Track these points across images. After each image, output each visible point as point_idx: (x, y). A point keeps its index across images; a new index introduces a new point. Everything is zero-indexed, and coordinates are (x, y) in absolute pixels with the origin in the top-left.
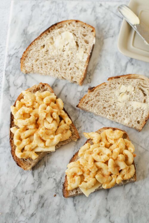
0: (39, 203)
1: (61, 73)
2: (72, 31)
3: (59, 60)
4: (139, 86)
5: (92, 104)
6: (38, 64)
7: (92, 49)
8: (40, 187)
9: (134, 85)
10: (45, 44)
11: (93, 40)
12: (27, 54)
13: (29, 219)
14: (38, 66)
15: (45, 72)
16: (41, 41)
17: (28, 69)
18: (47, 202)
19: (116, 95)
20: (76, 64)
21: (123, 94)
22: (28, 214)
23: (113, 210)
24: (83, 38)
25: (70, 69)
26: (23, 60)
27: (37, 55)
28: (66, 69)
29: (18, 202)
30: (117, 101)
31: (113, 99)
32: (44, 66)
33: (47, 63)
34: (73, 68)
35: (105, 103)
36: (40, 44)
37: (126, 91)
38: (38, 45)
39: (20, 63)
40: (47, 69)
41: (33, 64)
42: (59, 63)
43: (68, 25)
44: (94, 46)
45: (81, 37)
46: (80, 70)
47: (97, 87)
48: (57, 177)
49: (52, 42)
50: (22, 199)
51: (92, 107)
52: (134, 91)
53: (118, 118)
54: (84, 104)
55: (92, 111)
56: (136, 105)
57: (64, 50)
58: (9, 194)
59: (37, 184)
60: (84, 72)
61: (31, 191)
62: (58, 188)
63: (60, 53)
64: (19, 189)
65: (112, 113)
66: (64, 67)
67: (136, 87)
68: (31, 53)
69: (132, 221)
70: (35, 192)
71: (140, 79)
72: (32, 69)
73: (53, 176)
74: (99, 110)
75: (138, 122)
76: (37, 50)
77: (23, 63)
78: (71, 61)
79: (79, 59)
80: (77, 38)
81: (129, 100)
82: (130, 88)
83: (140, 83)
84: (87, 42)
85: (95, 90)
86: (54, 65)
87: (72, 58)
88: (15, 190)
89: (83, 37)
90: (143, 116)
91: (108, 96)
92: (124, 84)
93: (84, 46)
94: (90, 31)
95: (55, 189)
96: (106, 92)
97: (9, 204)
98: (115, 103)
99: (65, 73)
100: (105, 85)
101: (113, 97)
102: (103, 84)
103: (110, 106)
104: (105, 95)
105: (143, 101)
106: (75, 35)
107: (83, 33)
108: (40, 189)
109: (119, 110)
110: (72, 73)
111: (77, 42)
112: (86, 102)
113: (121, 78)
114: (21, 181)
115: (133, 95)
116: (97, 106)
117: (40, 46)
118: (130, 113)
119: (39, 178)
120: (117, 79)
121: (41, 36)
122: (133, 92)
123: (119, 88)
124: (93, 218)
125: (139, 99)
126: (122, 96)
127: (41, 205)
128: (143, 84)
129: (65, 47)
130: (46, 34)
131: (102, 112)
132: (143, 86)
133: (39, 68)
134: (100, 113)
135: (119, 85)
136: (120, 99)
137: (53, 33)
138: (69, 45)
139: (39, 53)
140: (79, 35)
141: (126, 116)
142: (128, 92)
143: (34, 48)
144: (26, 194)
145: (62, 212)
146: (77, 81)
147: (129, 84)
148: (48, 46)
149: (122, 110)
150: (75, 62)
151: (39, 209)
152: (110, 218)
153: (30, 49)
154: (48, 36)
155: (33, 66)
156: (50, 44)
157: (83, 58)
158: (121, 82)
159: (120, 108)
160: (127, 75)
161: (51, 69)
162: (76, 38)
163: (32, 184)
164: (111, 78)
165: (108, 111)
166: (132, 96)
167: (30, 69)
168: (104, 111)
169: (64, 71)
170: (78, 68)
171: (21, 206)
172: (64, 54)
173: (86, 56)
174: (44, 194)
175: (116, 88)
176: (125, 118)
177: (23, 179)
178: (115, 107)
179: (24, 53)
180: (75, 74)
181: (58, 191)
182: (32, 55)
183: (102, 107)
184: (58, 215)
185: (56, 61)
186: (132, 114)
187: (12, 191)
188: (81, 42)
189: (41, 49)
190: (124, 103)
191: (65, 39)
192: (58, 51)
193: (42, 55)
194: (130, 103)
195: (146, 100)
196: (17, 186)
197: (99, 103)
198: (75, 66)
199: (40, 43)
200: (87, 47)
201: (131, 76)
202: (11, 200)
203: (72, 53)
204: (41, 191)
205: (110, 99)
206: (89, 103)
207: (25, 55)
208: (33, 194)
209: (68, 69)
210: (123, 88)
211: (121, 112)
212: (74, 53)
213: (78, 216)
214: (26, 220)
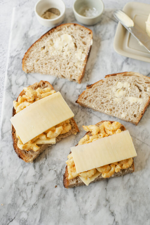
0: (41, 194)
1: (60, 72)
2: (70, 34)
3: (59, 60)
4: (135, 83)
5: (91, 100)
6: (39, 64)
7: (89, 49)
8: (41, 179)
9: (130, 81)
10: (46, 46)
11: (90, 42)
12: (29, 55)
13: (30, 210)
14: (38, 65)
15: (45, 71)
16: (42, 43)
17: (29, 69)
18: (48, 193)
19: (113, 91)
20: (74, 63)
21: (120, 90)
22: (29, 205)
23: (113, 200)
24: (81, 40)
25: (69, 68)
26: (25, 60)
27: (38, 56)
28: (65, 68)
29: (20, 193)
30: (114, 97)
31: (110, 95)
32: (44, 65)
33: (48, 63)
34: (72, 67)
35: (102, 98)
36: (41, 46)
37: (123, 87)
38: (39, 46)
39: (22, 63)
40: (47, 68)
41: (34, 64)
42: (58, 63)
43: (67, 28)
44: (91, 47)
45: (79, 39)
46: (78, 69)
47: (95, 84)
48: (57, 170)
49: (52, 43)
50: (24, 190)
51: (90, 102)
52: (130, 87)
53: (116, 113)
54: (83, 99)
55: (91, 106)
56: (132, 100)
57: (63, 50)
58: (11, 186)
59: (38, 175)
60: (83, 70)
61: (33, 182)
62: (59, 179)
63: (59, 54)
64: (21, 181)
65: (110, 108)
66: (63, 66)
67: (132, 83)
68: (32, 53)
69: (132, 210)
70: (36, 183)
71: (135, 76)
72: (33, 68)
73: (53, 168)
74: (97, 105)
75: (135, 116)
76: (38, 51)
77: (25, 63)
78: (70, 61)
79: (77, 59)
80: (76, 39)
81: (126, 96)
82: (126, 85)
83: (135, 80)
84: (85, 43)
85: (93, 86)
86: (54, 65)
87: (71, 58)
88: (17, 182)
89: (81, 38)
90: (139, 110)
91: (105, 92)
92: (121, 80)
93: (82, 47)
94: (87, 33)
95: (55, 181)
96: (104, 88)
97: (11, 196)
98: (112, 98)
99: (64, 71)
100: (103, 82)
101: (111, 93)
102: (100, 81)
103: (108, 101)
104: (102, 91)
105: (139, 96)
106: (74, 37)
107: (81, 35)
108: (41, 180)
109: (116, 104)
110: (71, 72)
111: (75, 44)
112: (85, 97)
113: (118, 75)
114: (23, 173)
115: (130, 91)
116: (95, 101)
117: (40, 48)
118: (127, 108)
119: (40, 170)
120: (113, 76)
121: (41, 38)
122: (129, 89)
123: (116, 85)
124: (93, 208)
125: (135, 95)
126: (119, 92)
127: (42, 196)
128: (138, 81)
129: (64, 48)
130: (46, 36)
131: (100, 107)
132: (138, 83)
133: (39, 67)
134: (98, 108)
135: (116, 82)
136: (117, 95)
137: (53, 35)
138: (68, 46)
139: (40, 54)
140: (77, 37)
141: (123, 110)
142: (125, 88)
143: (35, 49)
144: (28, 185)
145: (63, 202)
146: (76, 79)
147: (125, 81)
148: (49, 48)
149: (119, 105)
150: (74, 61)
151: (41, 199)
152: (109, 207)
153: (31, 50)
154: (48, 38)
155: (34, 66)
156: (50, 45)
157: (81, 58)
158: (117, 79)
159: (117, 103)
160: (124, 73)
161: (51, 68)
162: (74, 40)
163: (34, 176)
164: (108, 76)
165: (106, 107)
166: (128, 92)
167: (31, 69)
168: (102, 106)
169: (63, 70)
170: (77, 67)
171: (22, 197)
172: (63, 54)
173: (84, 56)
174: (45, 185)
175: (112, 85)
176: (122, 112)
177: (25, 171)
178: (113, 102)
179: (26, 53)
180: (74, 72)
181: (58, 182)
182: (33, 56)
183: (100, 103)
184: (59, 205)
185: (55, 61)
186: (129, 109)
187: (14, 183)
188: (79, 44)
189: (42, 50)
190: (121, 98)
191: (64, 41)
192: (58, 52)
193: (43, 55)
194: (127, 98)
195: (142, 95)
196: (19, 178)
197: (98, 98)
198: (74, 65)
199: (41, 44)
200: (85, 48)
201: (127, 73)
202: (13, 191)
203: (71, 54)
204: (42, 183)
205: (107, 95)
206: (87, 98)
207: (27, 56)
208: (35, 185)
209: (67, 68)
210: (120, 85)
211: (118, 106)
212: (73, 54)
213: (79, 206)
214: (27, 210)
